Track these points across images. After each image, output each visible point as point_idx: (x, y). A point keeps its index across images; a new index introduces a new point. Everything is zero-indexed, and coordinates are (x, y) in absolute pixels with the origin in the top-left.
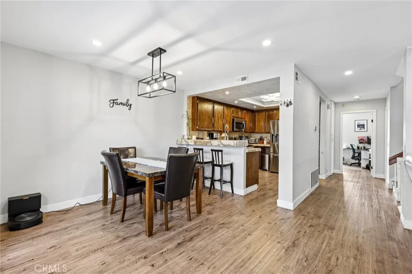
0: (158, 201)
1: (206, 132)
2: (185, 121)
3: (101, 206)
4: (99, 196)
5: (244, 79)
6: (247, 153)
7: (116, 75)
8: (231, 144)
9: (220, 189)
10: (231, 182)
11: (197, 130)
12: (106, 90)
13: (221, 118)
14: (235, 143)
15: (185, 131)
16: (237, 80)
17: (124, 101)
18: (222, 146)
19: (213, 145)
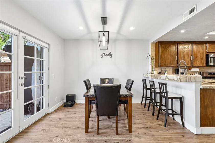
1: (172, 68)
2: (150, 61)
6: (201, 89)
8: (174, 79)
10: (181, 114)
11: (159, 67)
13: (188, 55)
14: (179, 78)
15: (150, 68)
16: (185, 15)
17: (108, 54)
18: (168, 80)
19: (162, 79)
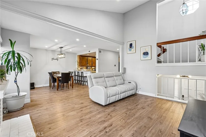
0: (60, 84)
1: (85, 67)
2: (77, 63)
3: (49, 87)
4: (49, 85)
5: (89, 51)
7: (53, 51)
9: (87, 85)
10: (87, 82)
11: (81, 66)
12: (51, 56)
13: (91, 62)
15: (77, 67)
17: (56, 58)
18: (84, 71)
19: (82, 71)
